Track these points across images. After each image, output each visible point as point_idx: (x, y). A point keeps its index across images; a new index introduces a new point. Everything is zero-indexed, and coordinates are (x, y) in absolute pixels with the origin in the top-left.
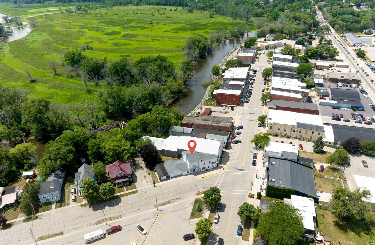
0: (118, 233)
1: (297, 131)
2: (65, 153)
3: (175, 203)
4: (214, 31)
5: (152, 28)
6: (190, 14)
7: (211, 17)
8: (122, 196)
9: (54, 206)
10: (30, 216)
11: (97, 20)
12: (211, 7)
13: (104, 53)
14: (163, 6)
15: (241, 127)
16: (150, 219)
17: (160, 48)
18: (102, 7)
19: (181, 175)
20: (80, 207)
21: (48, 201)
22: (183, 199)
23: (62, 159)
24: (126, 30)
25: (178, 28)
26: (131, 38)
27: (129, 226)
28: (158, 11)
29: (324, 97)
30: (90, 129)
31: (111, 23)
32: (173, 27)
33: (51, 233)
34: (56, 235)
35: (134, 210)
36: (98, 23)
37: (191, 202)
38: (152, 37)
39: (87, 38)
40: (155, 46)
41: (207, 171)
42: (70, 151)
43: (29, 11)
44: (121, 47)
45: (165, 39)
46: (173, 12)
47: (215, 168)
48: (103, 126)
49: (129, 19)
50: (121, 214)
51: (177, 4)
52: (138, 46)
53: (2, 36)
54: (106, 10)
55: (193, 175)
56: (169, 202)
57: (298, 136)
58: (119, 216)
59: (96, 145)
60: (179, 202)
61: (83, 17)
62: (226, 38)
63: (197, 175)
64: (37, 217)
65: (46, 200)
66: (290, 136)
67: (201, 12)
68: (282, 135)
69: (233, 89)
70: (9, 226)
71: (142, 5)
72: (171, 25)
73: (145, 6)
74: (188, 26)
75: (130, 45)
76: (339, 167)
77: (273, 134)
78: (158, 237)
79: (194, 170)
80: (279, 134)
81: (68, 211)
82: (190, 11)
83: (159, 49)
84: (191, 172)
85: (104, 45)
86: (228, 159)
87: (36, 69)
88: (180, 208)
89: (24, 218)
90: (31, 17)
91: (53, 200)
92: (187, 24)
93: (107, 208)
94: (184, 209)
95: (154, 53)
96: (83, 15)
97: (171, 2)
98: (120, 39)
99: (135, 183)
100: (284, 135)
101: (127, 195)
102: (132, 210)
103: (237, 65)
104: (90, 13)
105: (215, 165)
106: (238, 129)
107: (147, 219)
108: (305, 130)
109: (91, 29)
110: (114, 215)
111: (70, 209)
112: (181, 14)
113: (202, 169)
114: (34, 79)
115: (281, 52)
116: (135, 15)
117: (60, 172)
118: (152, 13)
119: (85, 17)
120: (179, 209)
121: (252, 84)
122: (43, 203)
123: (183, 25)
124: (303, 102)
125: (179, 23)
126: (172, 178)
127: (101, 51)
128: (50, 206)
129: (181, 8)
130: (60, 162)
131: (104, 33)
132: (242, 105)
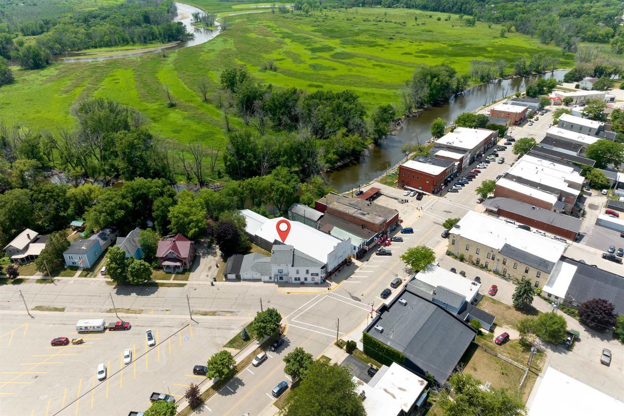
0: (122, 332)
1: (498, 260)
2: (112, 206)
3: (221, 318)
4: (491, 60)
5: (387, 46)
6: (469, 28)
7: (502, 36)
8: (163, 285)
9: (79, 272)
10: (47, 278)
11: (314, 26)
12: (512, 17)
13: (290, 78)
14: (431, 11)
15: (409, 231)
16: (173, 328)
17: (377, 80)
18: (335, 7)
19: (259, 280)
20: (104, 284)
21: (75, 265)
22: (236, 315)
23: (109, 214)
24: (344, 46)
25: (429, 50)
26: (344, 59)
27: (141, 328)
28: (416, 19)
29: (617, 212)
30: (196, 185)
31: (331, 33)
32: (421, 48)
33: (53, 305)
34: (56, 309)
35: (163, 309)
36: (312, 31)
37: (245, 322)
38: (377, 61)
39: (281, 53)
40: (370, 76)
41: (302, 284)
42: (121, 207)
43: (234, 7)
44: (320, 72)
45: (396, 66)
46: (442, 22)
47: (316, 284)
48: (216, 184)
49: (362, 29)
50: (143, 308)
51: (455, 9)
52: (346, 72)
53: (179, 40)
54: (337, 12)
55: (277, 286)
56: (214, 313)
57: (500, 270)
58: (139, 310)
59: (163, 205)
60: (228, 317)
61: (297, 21)
62: (503, 76)
63: (283, 286)
64: (52, 282)
65: (73, 263)
66: (486, 266)
67: (490, 27)
68: (472, 262)
69: (434, 164)
70: (20, 281)
71: (397, 7)
72: (423, 43)
73: (402, 9)
74: (450, 49)
75: (334, 69)
76: (544, 347)
77: (456, 254)
78: (164, 356)
79: (281, 278)
80: (466, 257)
81: (89, 284)
82: (471, 23)
83: (373, 81)
84: (276, 280)
85: (296, 66)
86: (350, 275)
87: (188, 89)
88: (222, 326)
89: (39, 277)
90: (230, 15)
91: (82, 266)
92: (451, 46)
93: (134, 295)
94: (228, 329)
95: (361, 87)
96: (299, 17)
97: (445, 6)
98: (326, 59)
99: (191, 273)
100: (475, 262)
101: (169, 287)
102: (161, 309)
103: (474, 124)
104: (310, 15)
105: (318, 279)
106: (402, 233)
107: (169, 327)
108: (513, 262)
109: (295, 39)
110: (134, 307)
111: (92, 283)
112: (453, 26)
113: (293, 279)
114: (173, 102)
115: (582, 112)
116: (376, 23)
117: (110, 231)
118: (404, 21)
119: (300, 21)
120: (220, 327)
121: (488, 162)
122: (69, 266)
123: (442, 45)
124: (555, 211)
125: (438, 42)
126: (245, 280)
127: (286, 75)
128: (75, 271)
129: (457, 16)
130: (104, 216)
131: (310, 47)
132: (441, 195)
